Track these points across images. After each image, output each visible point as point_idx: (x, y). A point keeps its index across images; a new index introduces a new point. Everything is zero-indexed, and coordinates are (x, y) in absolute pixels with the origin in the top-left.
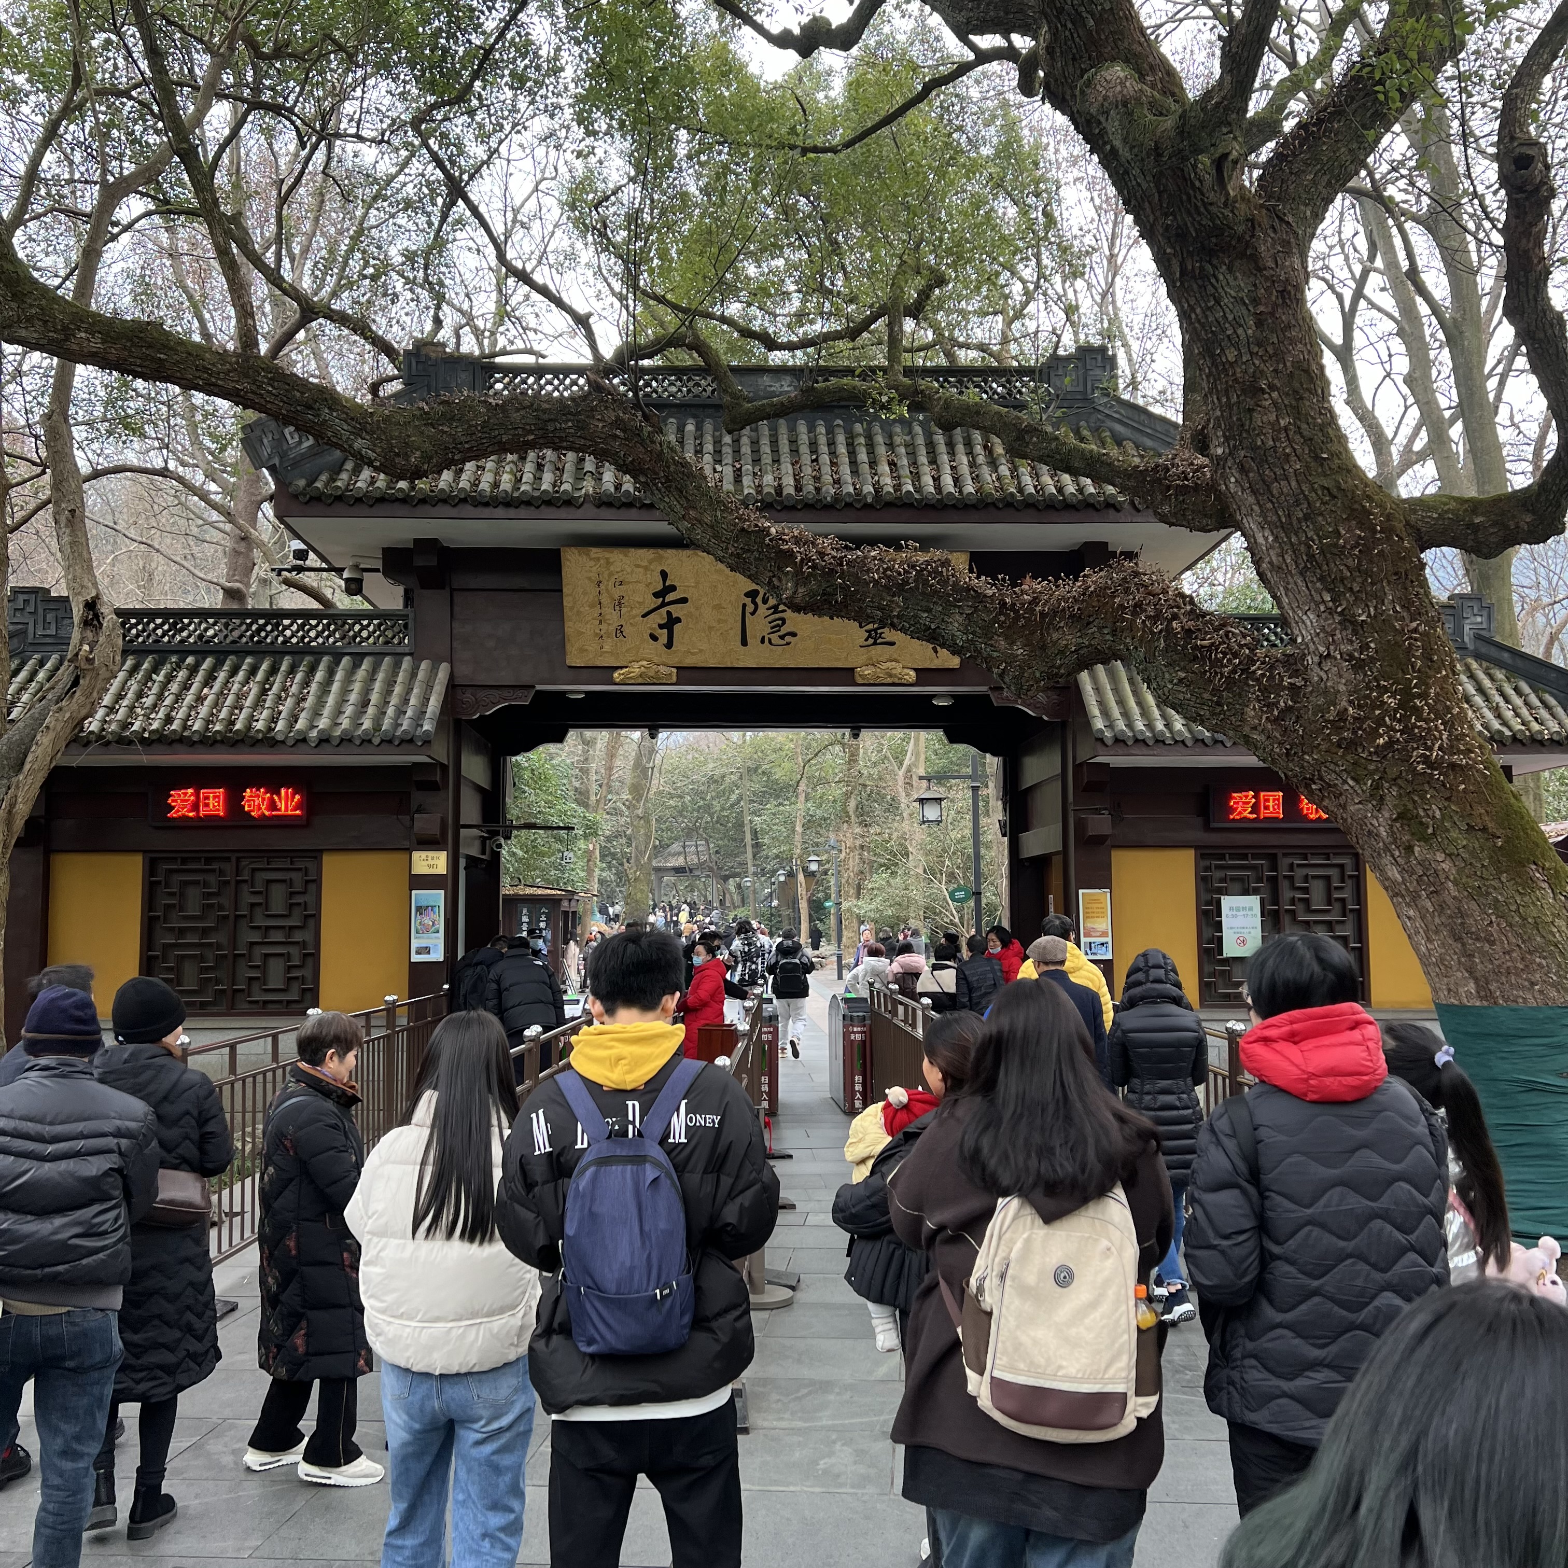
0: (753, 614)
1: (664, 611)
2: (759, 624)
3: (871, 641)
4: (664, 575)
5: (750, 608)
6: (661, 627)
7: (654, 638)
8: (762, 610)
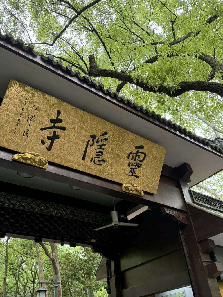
0: (91, 146)
1: (53, 130)
2: (92, 152)
3: (131, 174)
4: (59, 113)
5: (91, 142)
6: (49, 138)
7: (43, 142)
8: (95, 146)
